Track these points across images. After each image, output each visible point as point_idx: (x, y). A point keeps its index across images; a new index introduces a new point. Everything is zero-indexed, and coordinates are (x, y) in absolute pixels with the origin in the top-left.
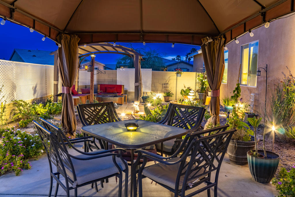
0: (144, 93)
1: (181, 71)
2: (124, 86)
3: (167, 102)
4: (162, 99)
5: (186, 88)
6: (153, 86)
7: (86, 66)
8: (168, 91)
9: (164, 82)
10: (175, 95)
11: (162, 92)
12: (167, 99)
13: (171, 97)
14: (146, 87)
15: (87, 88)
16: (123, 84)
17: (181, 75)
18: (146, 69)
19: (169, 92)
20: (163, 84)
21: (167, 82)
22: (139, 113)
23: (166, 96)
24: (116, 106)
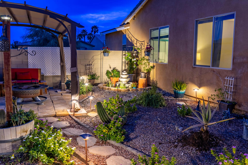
5: (112, 69)
8: (92, 73)
9: (87, 63)
11: (85, 75)
12: (92, 82)
13: (97, 79)
16: (40, 68)
17: (109, 54)
18: (66, 48)
20: (86, 65)
21: (91, 63)
22: (79, 112)
23: (90, 79)
24: (40, 102)
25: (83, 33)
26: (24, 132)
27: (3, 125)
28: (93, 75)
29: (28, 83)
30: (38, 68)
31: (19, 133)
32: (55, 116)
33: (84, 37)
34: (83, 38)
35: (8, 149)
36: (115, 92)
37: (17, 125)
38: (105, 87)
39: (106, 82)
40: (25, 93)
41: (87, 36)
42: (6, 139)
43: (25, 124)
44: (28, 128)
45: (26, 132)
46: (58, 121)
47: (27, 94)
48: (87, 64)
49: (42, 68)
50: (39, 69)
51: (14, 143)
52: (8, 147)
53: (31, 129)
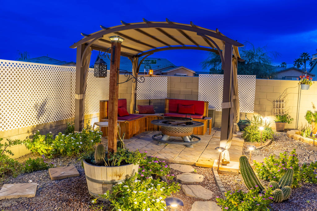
0: (241, 114)
1: (309, 80)
2: (208, 102)
3: (280, 131)
4: (273, 126)
6: (257, 103)
7: (150, 71)
8: (283, 113)
9: (276, 98)
10: (295, 121)
11: (272, 115)
12: (281, 126)
13: (289, 123)
14: (245, 104)
15: (152, 104)
16: (208, 101)
17: (310, 87)
18: (245, 76)
19: (285, 116)
20: (274, 101)
21: (282, 97)
22: (229, 166)
23: (278, 122)
24: (188, 143)
25: (303, 58)
26: (117, 175)
27: (100, 162)
28: (283, 116)
29: (181, 118)
30: (205, 100)
31: (110, 175)
32: (194, 165)
33: (305, 63)
34: (303, 64)
35: (99, 190)
36: (308, 146)
37: (111, 166)
38: (295, 135)
39: (304, 128)
40: (172, 129)
41: (309, 62)
42: (96, 179)
43: (118, 166)
44: (122, 172)
45: (120, 177)
46: (193, 172)
47: (174, 131)
48: (276, 100)
49: (210, 100)
50: (206, 102)
51: (105, 186)
52: (99, 189)
53: (127, 174)
